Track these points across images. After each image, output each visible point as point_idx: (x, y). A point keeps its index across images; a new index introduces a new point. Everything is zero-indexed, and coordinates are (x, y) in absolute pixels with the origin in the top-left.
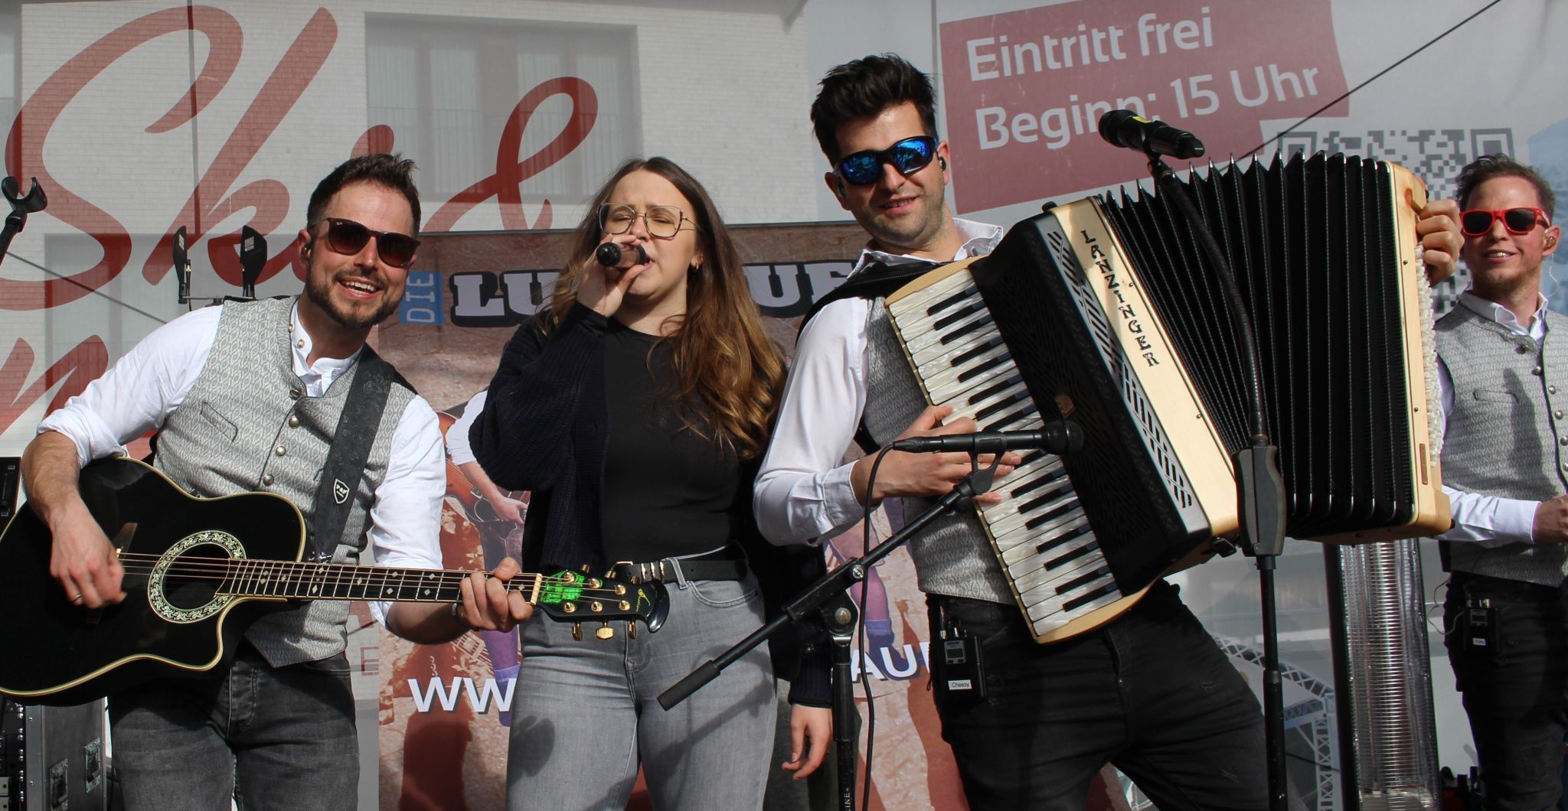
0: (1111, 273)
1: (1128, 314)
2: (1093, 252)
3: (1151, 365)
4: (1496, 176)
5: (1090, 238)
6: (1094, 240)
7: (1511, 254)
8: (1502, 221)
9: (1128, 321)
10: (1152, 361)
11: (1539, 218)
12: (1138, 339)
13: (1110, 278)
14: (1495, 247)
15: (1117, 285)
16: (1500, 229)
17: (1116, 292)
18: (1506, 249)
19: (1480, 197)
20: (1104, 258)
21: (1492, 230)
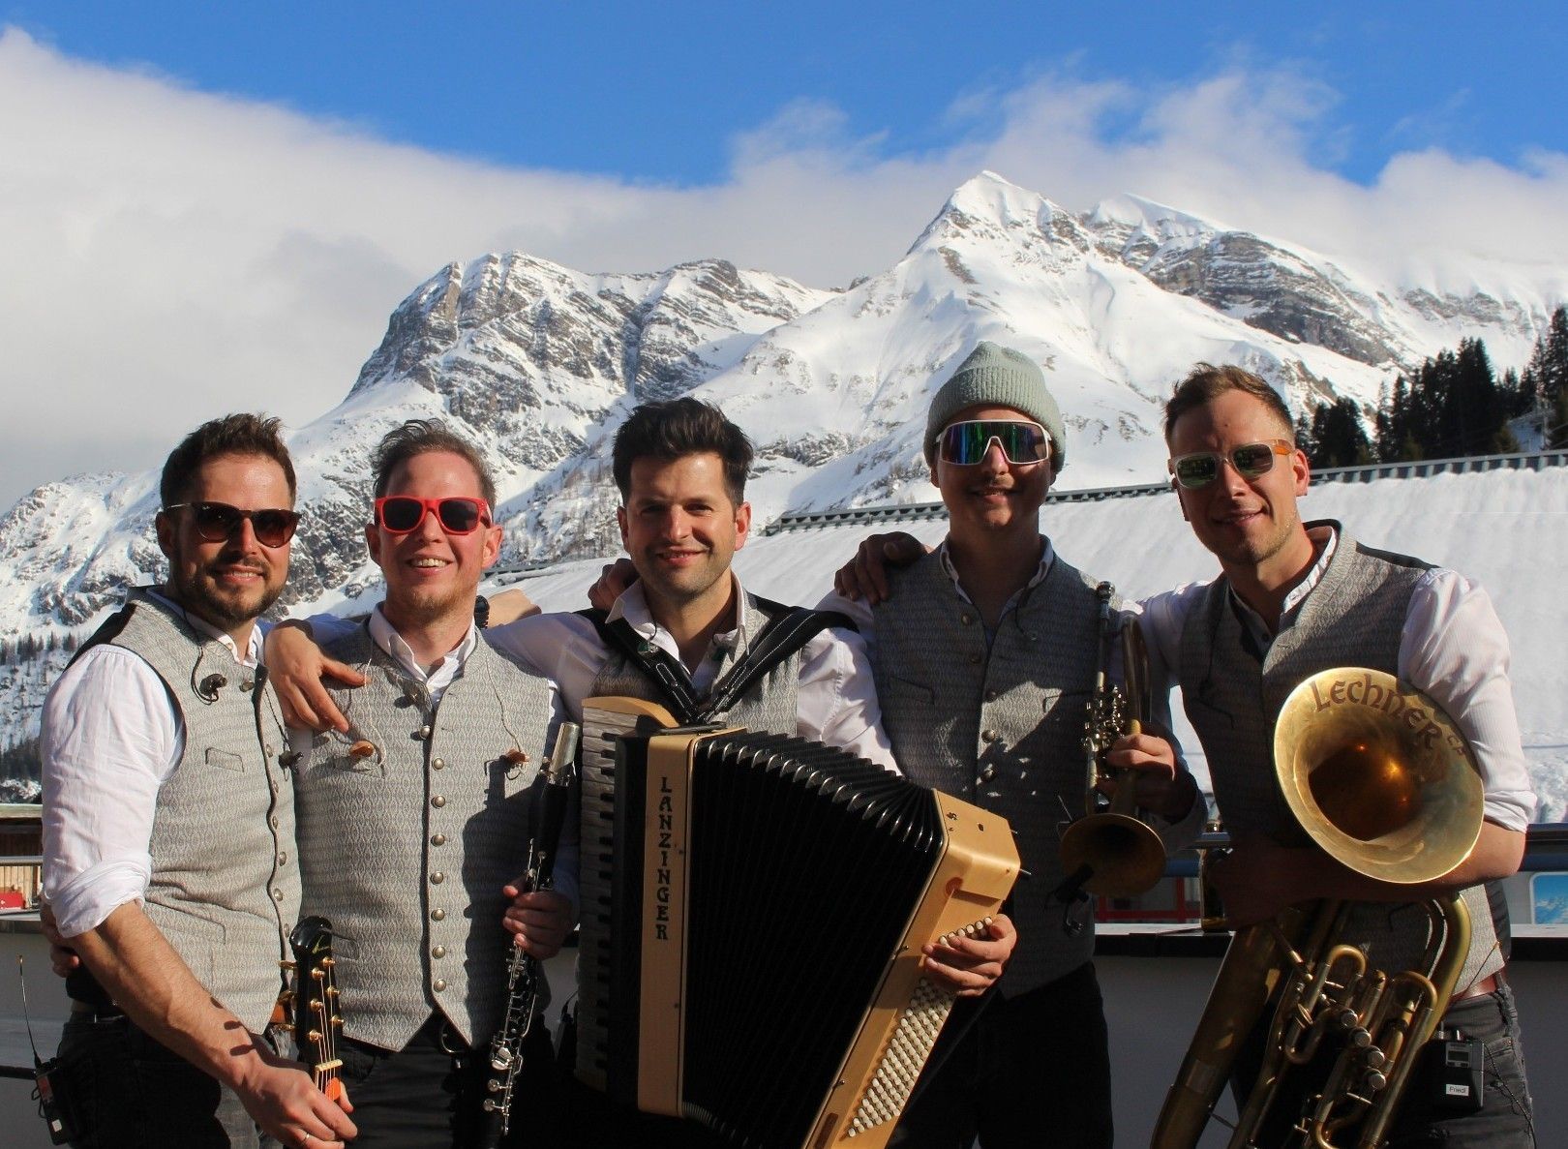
0: (669, 832)
1: (664, 880)
2: (663, 803)
3: (659, 937)
4: (428, 450)
5: (668, 787)
6: (670, 791)
7: (448, 562)
8: (434, 513)
9: (661, 886)
10: (662, 933)
11: (482, 514)
12: (660, 907)
13: (665, 836)
14: (424, 551)
15: (668, 846)
16: (434, 527)
17: (664, 853)
18: (440, 554)
19: (407, 479)
20: (670, 813)
21: (423, 527)
